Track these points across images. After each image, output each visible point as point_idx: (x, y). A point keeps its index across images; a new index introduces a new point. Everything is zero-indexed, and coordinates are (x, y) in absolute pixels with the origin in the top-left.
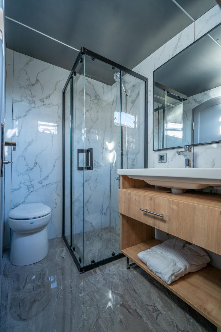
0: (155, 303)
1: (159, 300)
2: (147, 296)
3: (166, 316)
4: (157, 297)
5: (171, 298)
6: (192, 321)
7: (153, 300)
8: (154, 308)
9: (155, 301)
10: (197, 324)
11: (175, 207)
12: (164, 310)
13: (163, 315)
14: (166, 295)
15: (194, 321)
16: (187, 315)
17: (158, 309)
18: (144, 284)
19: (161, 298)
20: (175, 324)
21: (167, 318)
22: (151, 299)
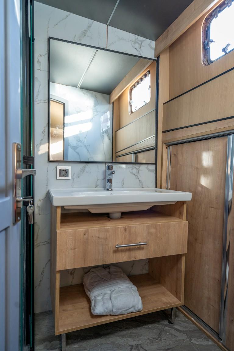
0: (128, 344)
1: (125, 339)
2: (118, 347)
3: (144, 341)
4: (122, 339)
5: (125, 328)
6: (150, 326)
7: (125, 344)
8: (134, 348)
9: (126, 343)
10: (153, 325)
11: (153, 230)
12: (138, 340)
13: (143, 344)
14: (121, 331)
15: (151, 325)
16: (145, 326)
17: (136, 345)
18: (100, 345)
19: (124, 336)
20: (153, 339)
21: (147, 342)
22: (123, 345)
